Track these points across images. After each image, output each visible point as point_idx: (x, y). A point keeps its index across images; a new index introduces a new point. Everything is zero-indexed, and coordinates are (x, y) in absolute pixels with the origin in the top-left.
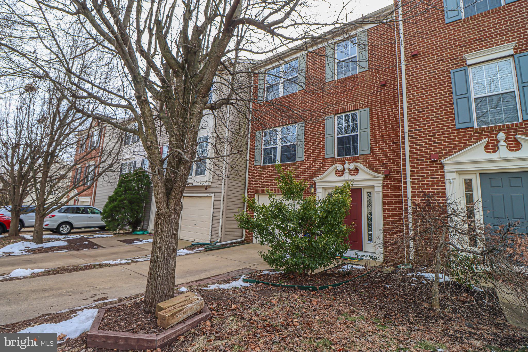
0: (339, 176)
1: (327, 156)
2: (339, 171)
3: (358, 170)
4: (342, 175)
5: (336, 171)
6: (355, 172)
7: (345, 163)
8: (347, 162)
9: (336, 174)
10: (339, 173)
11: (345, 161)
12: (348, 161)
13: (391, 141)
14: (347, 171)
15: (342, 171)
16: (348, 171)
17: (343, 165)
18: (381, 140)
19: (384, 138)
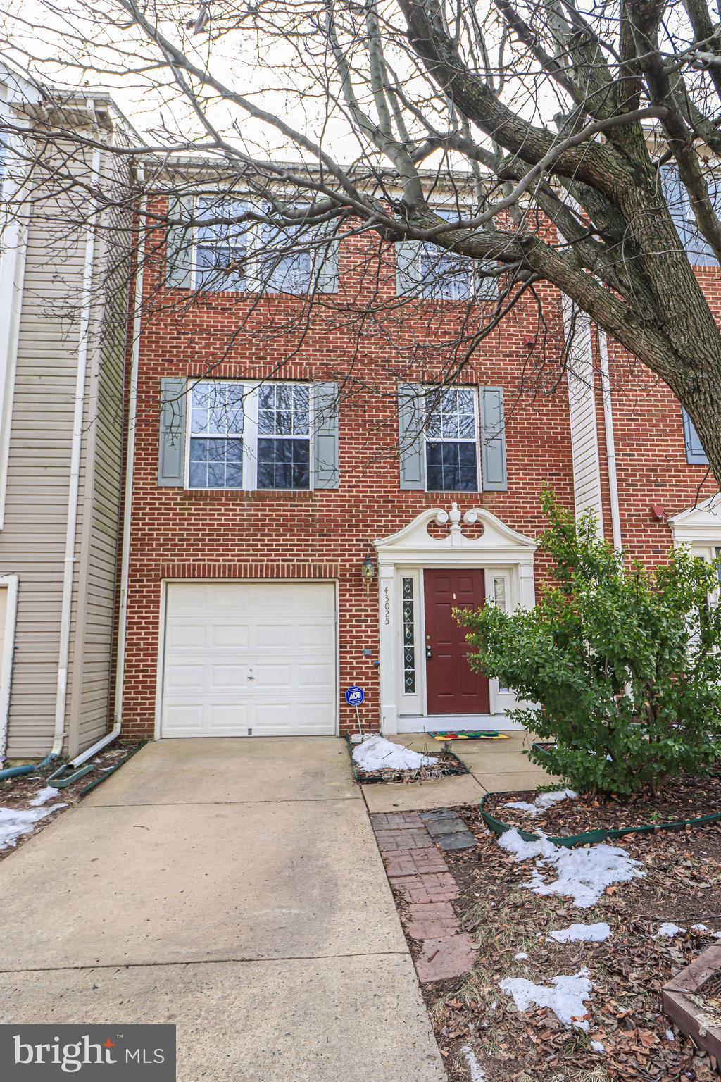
0: (435, 536)
1: (404, 486)
2: (436, 526)
3: (482, 526)
4: (444, 537)
5: (429, 526)
6: (475, 530)
7: (450, 507)
8: (454, 504)
9: (429, 531)
10: (437, 530)
11: (449, 502)
12: (458, 502)
13: (547, 470)
14: (456, 526)
15: (444, 526)
16: (459, 528)
17: (448, 512)
18: (527, 465)
19: (533, 460)
